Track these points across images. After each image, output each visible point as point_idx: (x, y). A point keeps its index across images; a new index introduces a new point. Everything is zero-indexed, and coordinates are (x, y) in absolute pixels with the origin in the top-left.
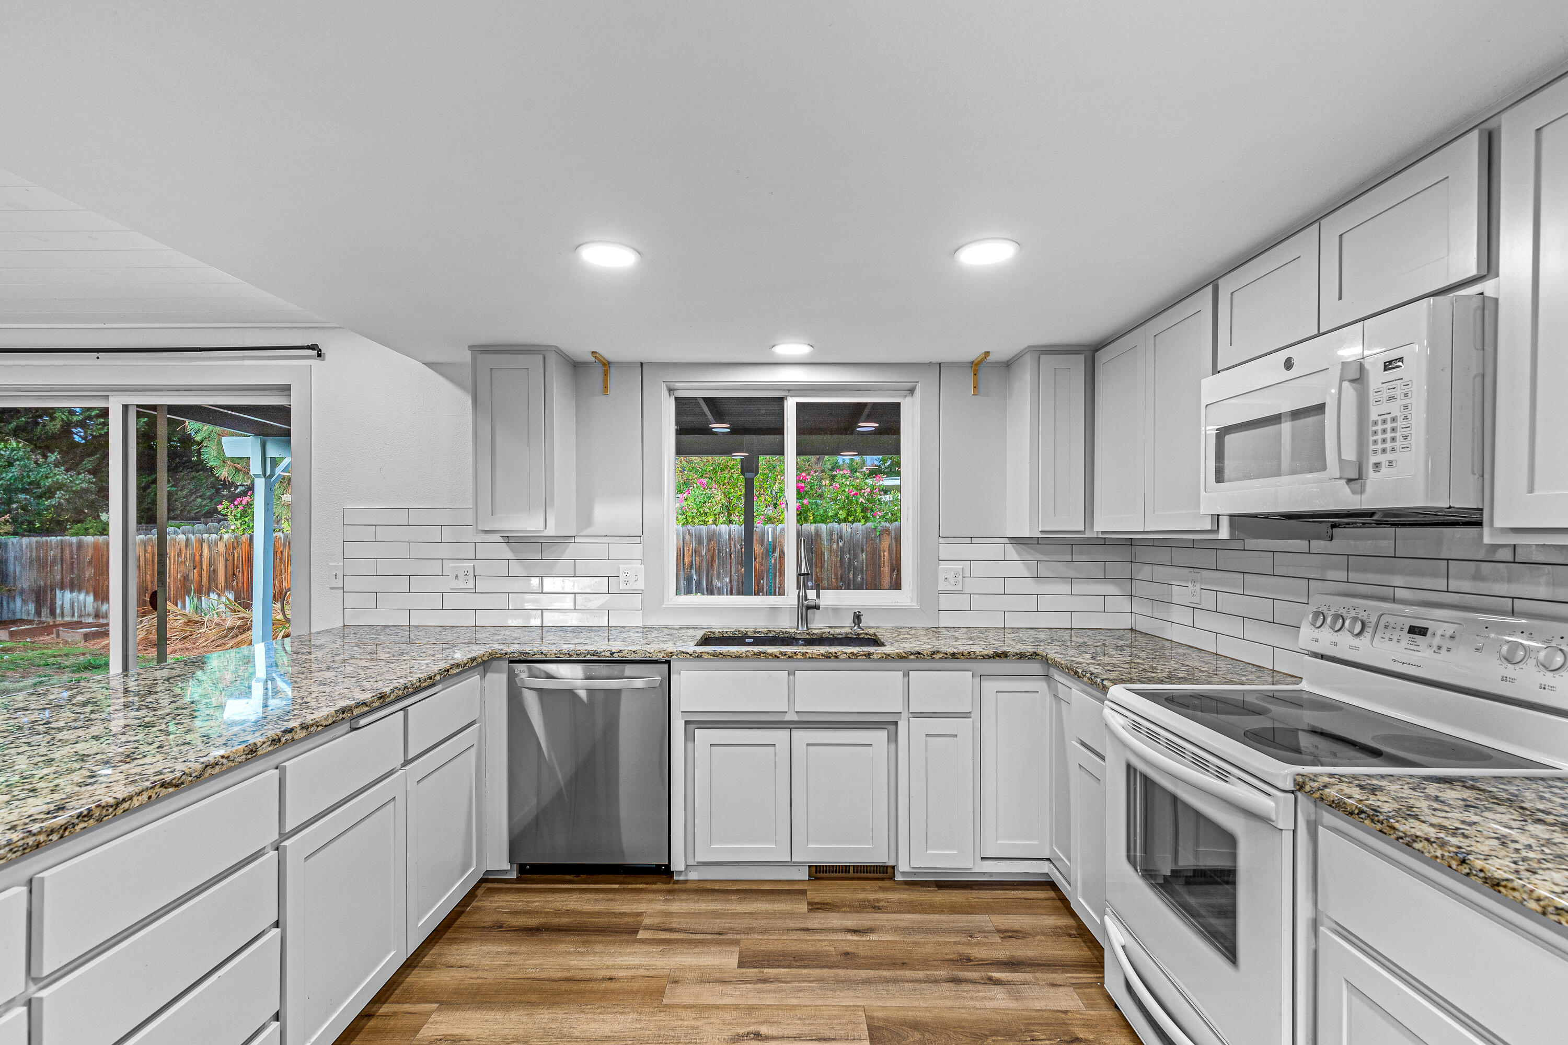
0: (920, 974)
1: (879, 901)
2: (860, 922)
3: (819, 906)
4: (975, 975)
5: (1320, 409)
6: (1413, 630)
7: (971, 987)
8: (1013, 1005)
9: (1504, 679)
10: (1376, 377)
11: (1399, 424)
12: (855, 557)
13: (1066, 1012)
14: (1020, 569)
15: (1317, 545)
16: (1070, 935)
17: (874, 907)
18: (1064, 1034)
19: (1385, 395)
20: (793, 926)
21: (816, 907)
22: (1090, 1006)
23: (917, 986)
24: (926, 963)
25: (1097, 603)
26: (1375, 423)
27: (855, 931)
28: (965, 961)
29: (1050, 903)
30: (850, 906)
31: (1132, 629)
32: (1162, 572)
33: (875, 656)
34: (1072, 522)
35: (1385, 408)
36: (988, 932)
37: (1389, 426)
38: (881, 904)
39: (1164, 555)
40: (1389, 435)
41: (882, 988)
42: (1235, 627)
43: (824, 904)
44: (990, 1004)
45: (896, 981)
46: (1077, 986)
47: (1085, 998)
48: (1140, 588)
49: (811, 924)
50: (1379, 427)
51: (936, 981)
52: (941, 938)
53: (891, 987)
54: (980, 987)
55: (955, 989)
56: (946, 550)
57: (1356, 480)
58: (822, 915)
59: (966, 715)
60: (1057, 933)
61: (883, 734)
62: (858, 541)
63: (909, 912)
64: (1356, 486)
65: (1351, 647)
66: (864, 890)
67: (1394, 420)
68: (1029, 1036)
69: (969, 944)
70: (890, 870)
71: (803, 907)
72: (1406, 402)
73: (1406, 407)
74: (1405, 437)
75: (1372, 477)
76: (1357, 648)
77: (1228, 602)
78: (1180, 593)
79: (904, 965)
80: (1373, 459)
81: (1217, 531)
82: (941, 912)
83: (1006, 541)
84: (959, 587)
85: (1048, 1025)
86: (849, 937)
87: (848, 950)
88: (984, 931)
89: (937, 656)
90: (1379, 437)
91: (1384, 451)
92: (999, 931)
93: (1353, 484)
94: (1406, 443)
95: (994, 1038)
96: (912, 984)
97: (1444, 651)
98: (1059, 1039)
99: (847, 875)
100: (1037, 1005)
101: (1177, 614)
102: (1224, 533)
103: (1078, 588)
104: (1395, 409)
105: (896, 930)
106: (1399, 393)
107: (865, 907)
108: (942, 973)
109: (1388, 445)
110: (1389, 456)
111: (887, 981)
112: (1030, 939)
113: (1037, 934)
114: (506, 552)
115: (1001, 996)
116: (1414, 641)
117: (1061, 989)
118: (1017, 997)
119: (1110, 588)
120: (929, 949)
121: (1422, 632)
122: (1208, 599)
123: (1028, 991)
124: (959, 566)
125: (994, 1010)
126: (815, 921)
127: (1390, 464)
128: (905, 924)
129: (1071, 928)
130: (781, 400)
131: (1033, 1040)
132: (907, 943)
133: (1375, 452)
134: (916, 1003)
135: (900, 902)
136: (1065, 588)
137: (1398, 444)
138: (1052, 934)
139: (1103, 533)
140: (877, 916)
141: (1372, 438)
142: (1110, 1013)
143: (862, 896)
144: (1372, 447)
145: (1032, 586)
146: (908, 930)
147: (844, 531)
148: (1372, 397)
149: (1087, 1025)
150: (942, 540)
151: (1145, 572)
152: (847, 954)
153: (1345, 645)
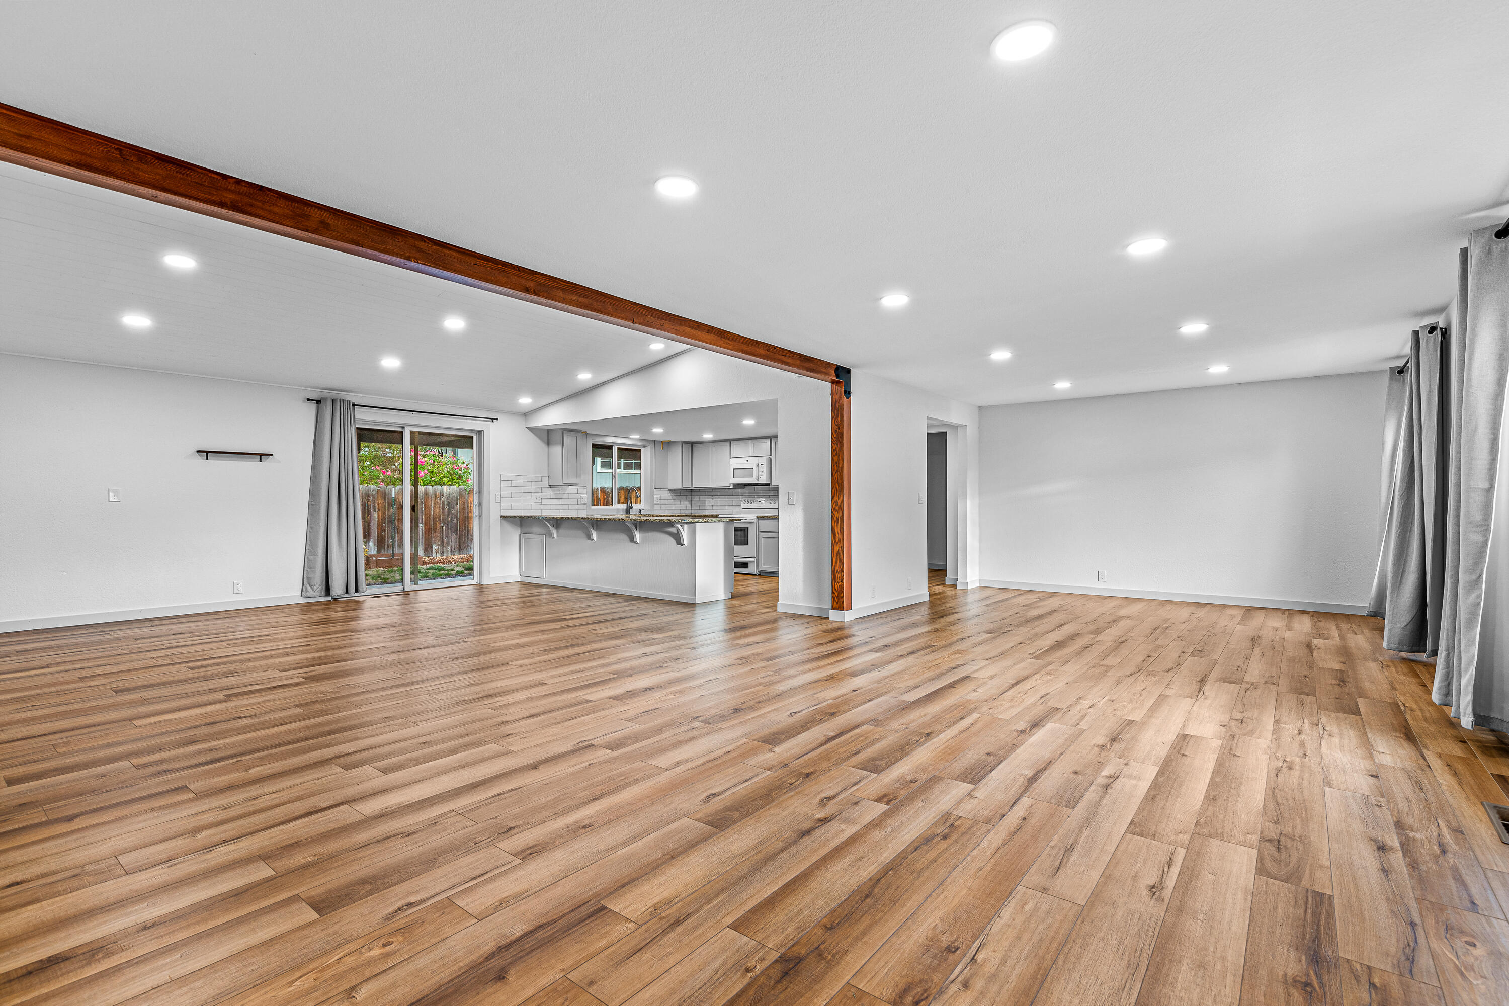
5: (752, 469)
12: (453, 507)
14: (670, 498)
15: (741, 490)
25: (684, 507)
32: (701, 498)
34: (687, 485)
39: (704, 494)
42: (724, 508)
48: (695, 502)
56: (656, 492)
57: (757, 479)
62: (454, 497)
77: (722, 502)
78: (708, 502)
81: (730, 487)
101: (707, 507)
102: (732, 487)
103: (682, 503)
104: (763, 470)
114: (550, 491)
119: (687, 503)
122: (717, 502)
124: (658, 497)
130: (612, 446)
136: (679, 503)
139: (693, 488)
145: (672, 502)
147: (445, 491)
150: (655, 490)
151: (697, 498)
153: (749, 505)
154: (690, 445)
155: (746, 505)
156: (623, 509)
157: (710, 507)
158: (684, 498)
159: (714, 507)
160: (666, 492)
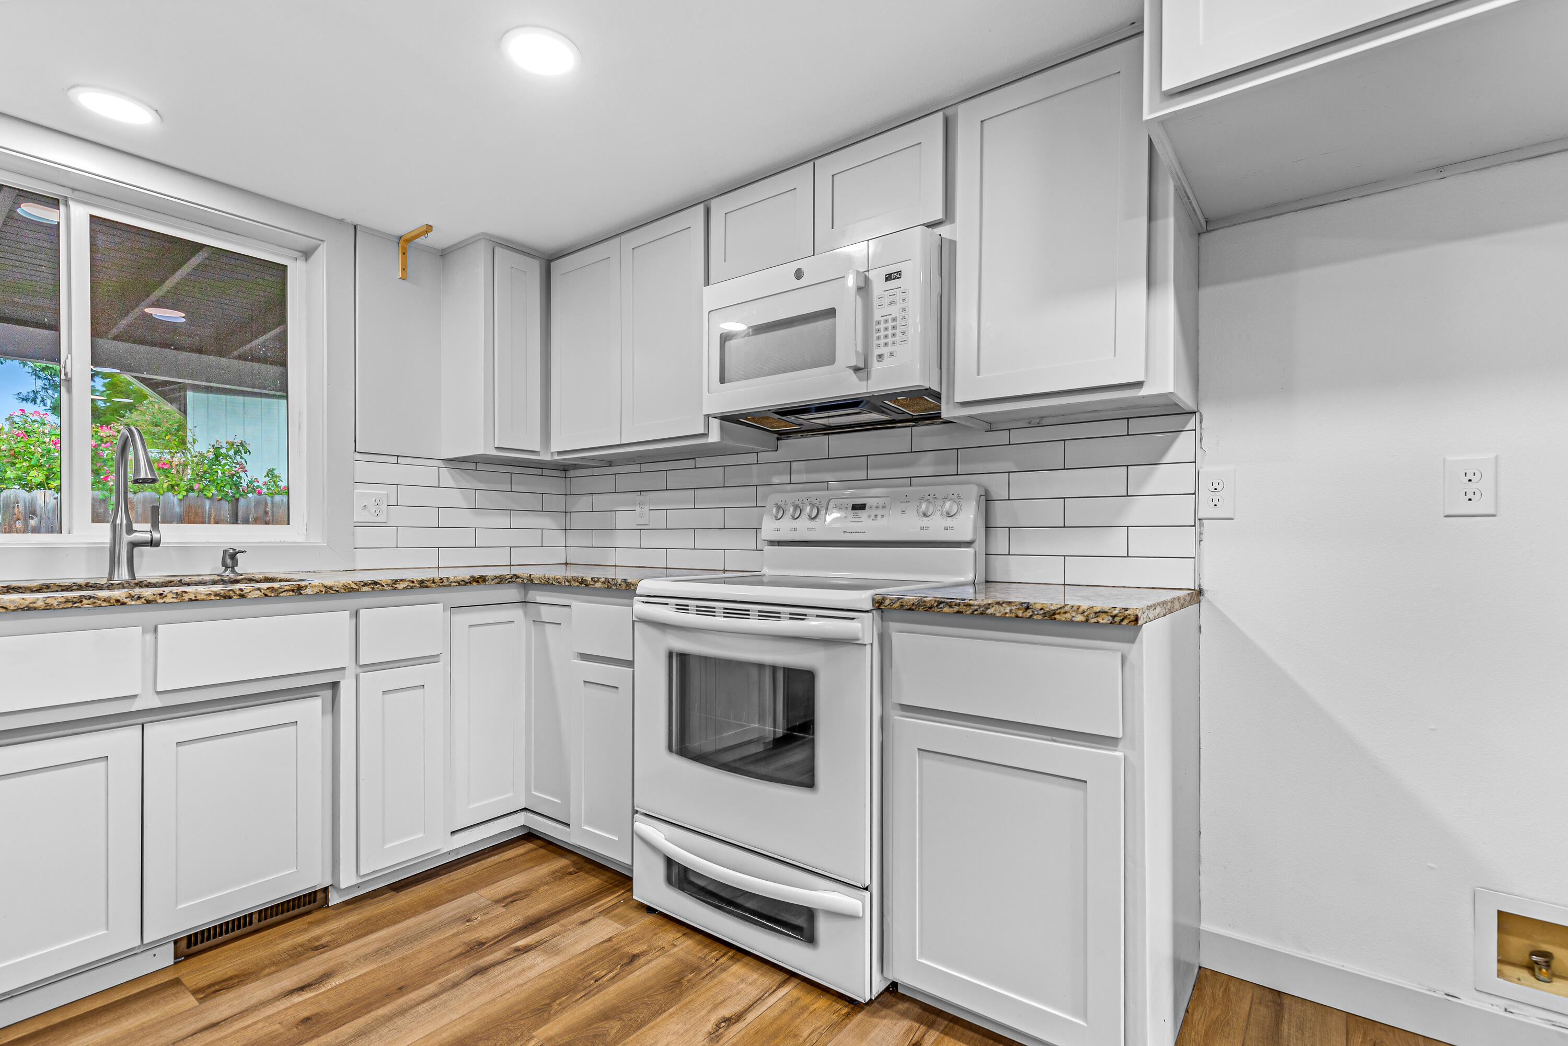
0: (431, 988)
1: (318, 938)
2: (304, 975)
3: (217, 987)
4: (498, 955)
5: (830, 313)
6: (855, 507)
7: (500, 968)
8: (557, 960)
9: (922, 528)
10: (879, 286)
11: (899, 322)
13: (610, 939)
14: (456, 498)
16: (570, 873)
17: (316, 948)
18: (621, 959)
19: (887, 300)
20: (181, 1033)
21: (207, 992)
22: (627, 923)
23: (435, 1001)
24: (430, 973)
25: (533, 538)
26: (879, 323)
27: (302, 989)
28: (479, 946)
29: (534, 854)
30: (274, 964)
31: (566, 564)
32: (601, 502)
33: (309, 591)
34: (525, 440)
35: (887, 310)
36: (486, 907)
37: (890, 324)
38: (324, 941)
40: (890, 332)
41: (387, 1030)
43: (224, 981)
44: (533, 973)
45: (402, 1012)
46: (606, 912)
47: (619, 918)
48: (576, 521)
49: (215, 1016)
50: (882, 326)
51: (456, 985)
52: (433, 939)
53: (400, 1022)
54: (511, 963)
55: (484, 980)
56: (363, 470)
57: (862, 369)
58: (231, 994)
59: (432, 659)
60: (559, 876)
61: (315, 706)
63: (372, 932)
64: (862, 374)
65: (809, 529)
66: (286, 935)
67: (894, 320)
68: (591, 979)
69: (471, 929)
70: (320, 896)
71: (190, 1001)
72: (904, 305)
73: (904, 309)
74: (903, 333)
75: (876, 366)
76: (813, 529)
77: (676, 519)
78: (624, 519)
79: (401, 990)
80: (877, 352)
81: (705, 435)
82: (415, 913)
83: (440, 464)
84: (382, 518)
85: (602, 959)
86: (296, 999)
87: (306, 1014)
88: (480, 909)
89: (401, 586)
90: (882, 333)
91: (886, 344)
92: (497, 902)
93: (860, 373)
94: (904, 338)
95: (558, 1002)
96: (427, 1004)
97: (879, 517)
98: (619, 966)
99: (249, 929)
100: (580, 948)
101: (621, 539)
102: (714, 437)
103: (518, 521)
104: (895, 311)
105: (366, 958)
106: (898, 298)
107: (301, 954)
108: (458, 972)
109: (890, 340)
110: (890, 348)
111: (389, 1018)
112: (534, 894)
113: (538, 887)
115: (539, 959)
116: (856, 516)
117: (592, 922)
118: (556, 951)
119: (545, 522)
120: (425, 957)
121: (862, 507)
122: (658, 519)
123: (562, 941)
124: (381, 491)
125: (542, 975)
126: (221, 1008)
127: (891, 355)
128: (376, 946)
129: (567, 867)
131: (597, 981)
132: (389, 965)
133: (879, 346)
134: (446, 1020)
135: (351, 927)
136: (504, 521)
137: (897, 338)
138: (553, 880)
139: (560, 453)
140: (326, 956)
141: (875, 335)
142: (648, 919)
143: (288, 943)
144: (876, 342)
145: (469, 518)
146: (379, 952)
148: (876, 302)
149: (635, 940)
150: (358, 456)
151: (583, 503)
152: (306, 1020)
153: (803, 528)
154: (534, 268)
155: (786, 528)
156: (93, 549)
157: (632, 539)
158: (533, 502)
159: (649, 540)
160: (427, 473)
